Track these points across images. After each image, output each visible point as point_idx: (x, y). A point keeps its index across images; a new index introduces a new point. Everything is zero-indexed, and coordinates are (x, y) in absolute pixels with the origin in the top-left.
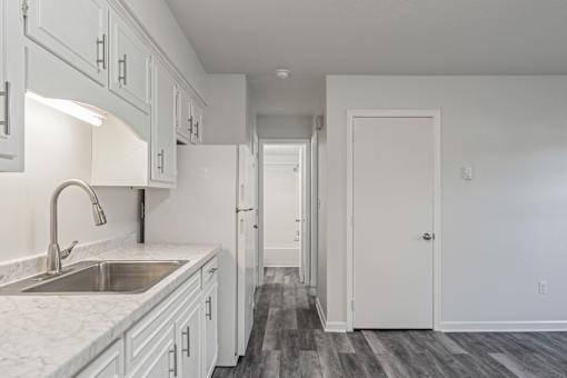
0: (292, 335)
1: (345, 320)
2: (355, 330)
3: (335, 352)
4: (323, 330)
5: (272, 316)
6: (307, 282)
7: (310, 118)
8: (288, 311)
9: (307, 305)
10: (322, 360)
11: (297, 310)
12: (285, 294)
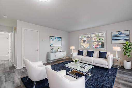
0: (8, 72)
1: (22, 66)
2: (24, 67)
3: (19, 72)
4: (16, 69)
5: (2, 70)
6: (11, 62)
7: (12, 28)
8: (7, 68)
9: (12, 66)
10: (16, 74)
11: (9, 67)
12: (5, 65)
